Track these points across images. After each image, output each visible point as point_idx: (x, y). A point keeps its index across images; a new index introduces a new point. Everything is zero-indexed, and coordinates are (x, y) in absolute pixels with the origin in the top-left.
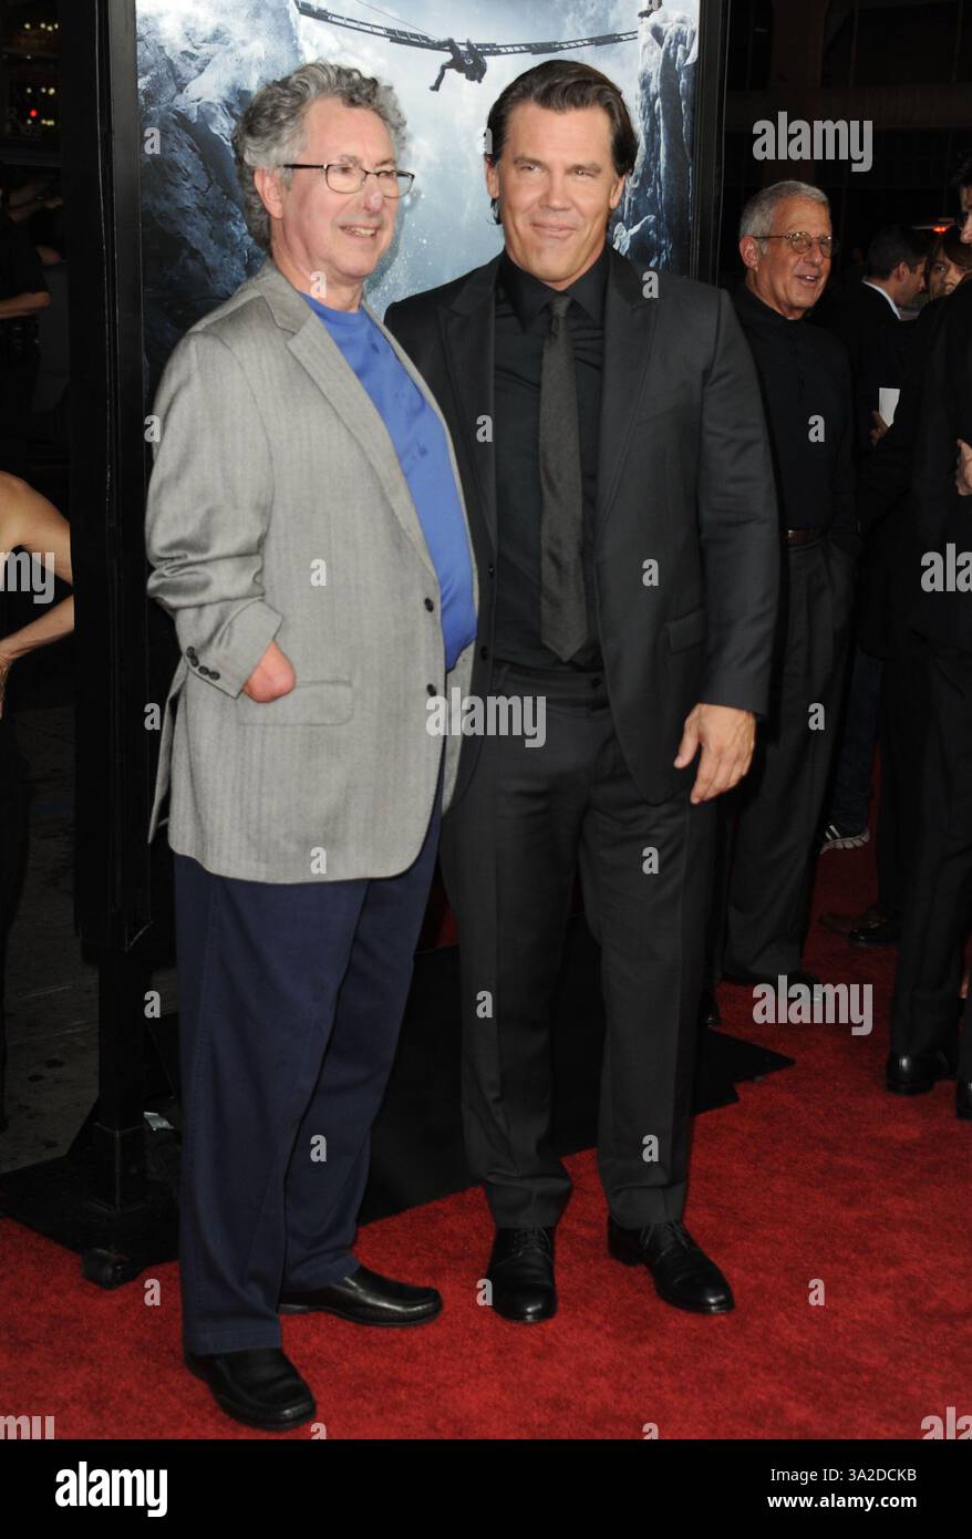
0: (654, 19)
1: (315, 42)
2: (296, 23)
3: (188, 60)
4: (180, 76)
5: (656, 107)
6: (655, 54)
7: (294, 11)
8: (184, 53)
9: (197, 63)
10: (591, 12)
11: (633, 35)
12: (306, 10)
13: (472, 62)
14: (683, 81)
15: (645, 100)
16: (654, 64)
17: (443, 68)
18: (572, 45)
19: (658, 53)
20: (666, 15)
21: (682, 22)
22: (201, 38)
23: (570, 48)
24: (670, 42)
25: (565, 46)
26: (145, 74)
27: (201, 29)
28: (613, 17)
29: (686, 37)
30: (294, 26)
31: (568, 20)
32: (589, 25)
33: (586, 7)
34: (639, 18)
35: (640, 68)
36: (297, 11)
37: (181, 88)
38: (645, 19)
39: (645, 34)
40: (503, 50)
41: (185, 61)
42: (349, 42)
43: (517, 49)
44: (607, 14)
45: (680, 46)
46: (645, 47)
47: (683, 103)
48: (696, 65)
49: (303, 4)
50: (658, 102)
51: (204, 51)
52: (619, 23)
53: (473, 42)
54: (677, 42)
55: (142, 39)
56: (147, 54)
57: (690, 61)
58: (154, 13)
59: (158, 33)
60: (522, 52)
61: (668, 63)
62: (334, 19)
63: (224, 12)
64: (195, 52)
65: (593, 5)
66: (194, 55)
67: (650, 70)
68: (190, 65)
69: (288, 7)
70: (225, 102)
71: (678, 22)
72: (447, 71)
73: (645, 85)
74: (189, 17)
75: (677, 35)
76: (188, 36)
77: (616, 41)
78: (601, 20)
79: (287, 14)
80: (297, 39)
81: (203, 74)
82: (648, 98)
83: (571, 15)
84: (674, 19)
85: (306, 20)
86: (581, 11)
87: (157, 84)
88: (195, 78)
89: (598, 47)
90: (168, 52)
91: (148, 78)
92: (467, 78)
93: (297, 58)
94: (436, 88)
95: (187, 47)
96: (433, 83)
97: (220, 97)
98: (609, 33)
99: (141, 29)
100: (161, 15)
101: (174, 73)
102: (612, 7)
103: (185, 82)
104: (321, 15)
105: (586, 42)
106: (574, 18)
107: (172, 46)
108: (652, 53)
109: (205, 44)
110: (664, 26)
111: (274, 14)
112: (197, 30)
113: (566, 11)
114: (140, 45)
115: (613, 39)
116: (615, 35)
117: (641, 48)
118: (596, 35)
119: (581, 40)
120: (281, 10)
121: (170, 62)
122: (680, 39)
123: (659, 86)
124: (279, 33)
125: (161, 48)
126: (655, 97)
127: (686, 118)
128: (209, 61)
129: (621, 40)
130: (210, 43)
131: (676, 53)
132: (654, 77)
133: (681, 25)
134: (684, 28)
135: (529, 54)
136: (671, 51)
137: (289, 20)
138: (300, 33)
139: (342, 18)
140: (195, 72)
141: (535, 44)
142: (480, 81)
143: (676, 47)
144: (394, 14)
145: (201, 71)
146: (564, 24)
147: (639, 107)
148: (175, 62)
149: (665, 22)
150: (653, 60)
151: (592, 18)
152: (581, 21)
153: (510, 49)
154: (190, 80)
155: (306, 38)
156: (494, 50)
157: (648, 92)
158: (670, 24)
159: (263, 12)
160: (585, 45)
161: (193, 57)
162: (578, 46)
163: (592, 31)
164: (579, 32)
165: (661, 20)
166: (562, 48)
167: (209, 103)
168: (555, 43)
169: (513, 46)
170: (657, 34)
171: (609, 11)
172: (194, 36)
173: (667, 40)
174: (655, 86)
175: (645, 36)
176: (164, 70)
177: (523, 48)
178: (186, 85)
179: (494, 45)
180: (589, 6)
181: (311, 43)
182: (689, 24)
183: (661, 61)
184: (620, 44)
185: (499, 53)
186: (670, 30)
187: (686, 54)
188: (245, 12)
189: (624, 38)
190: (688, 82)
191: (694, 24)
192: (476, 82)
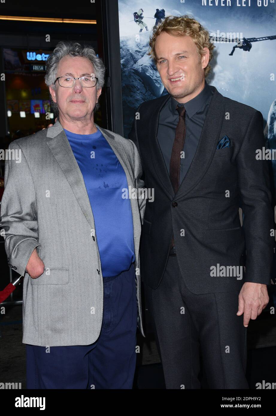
3: (138, 53)
4: (135, 58)
8: (137, 51)
9: (141, 54)
13: (245, 45)
17: (234, 48)
22: (143, 46)
26: (123, 58)
27: (142, 43)
37: (135, 62)
40: (258, 40)
41: (136, 53)
43: (264, 39)
51: (143, 50)
53: (246, 38)
55: (121, 48)
56: (123, 52)
58: (125, 39)
59: (127, 46)
60: (266, 39)
64: (140, 50)
66: (140, 51)
68: (138, 55)
70: (151, 65)
72: (236, 49)
74: (138, 40)
76: (138, 46)
81: (143, 57)
87: (127, 61)
88: (140, 58)
90: (130, 51)
91: (124, 60)
92: (244, 50)
94: (231, 54)
95: (138, 49)
96: (230, 53)
97: (149, 64)
99: (121, 45)
101: (133, 57)
103: (137, 60)
107: (132, 49)
109: (144, 48)
112: (141, 43)
114: (121, 50)
121: (131, 54)
125: (128, 50)
128: (145, 53)
130: (145, 47)
135: (270, 40)
140: (140, 57)
141: (272, 36)
142: (249, 51)
145: (142, 56)
148: (133, 54)
153: (261, 39)
154: (139, 59)
156: (255, 40)
161: (139, 52)
167: (146, 66)
169: (262, 38)
172: (140, 46)
176: (129, 57)
177: (267, 38)
178: (137, 61)
179: (255, 38)
185: (257, 41)
192: (248, 51)
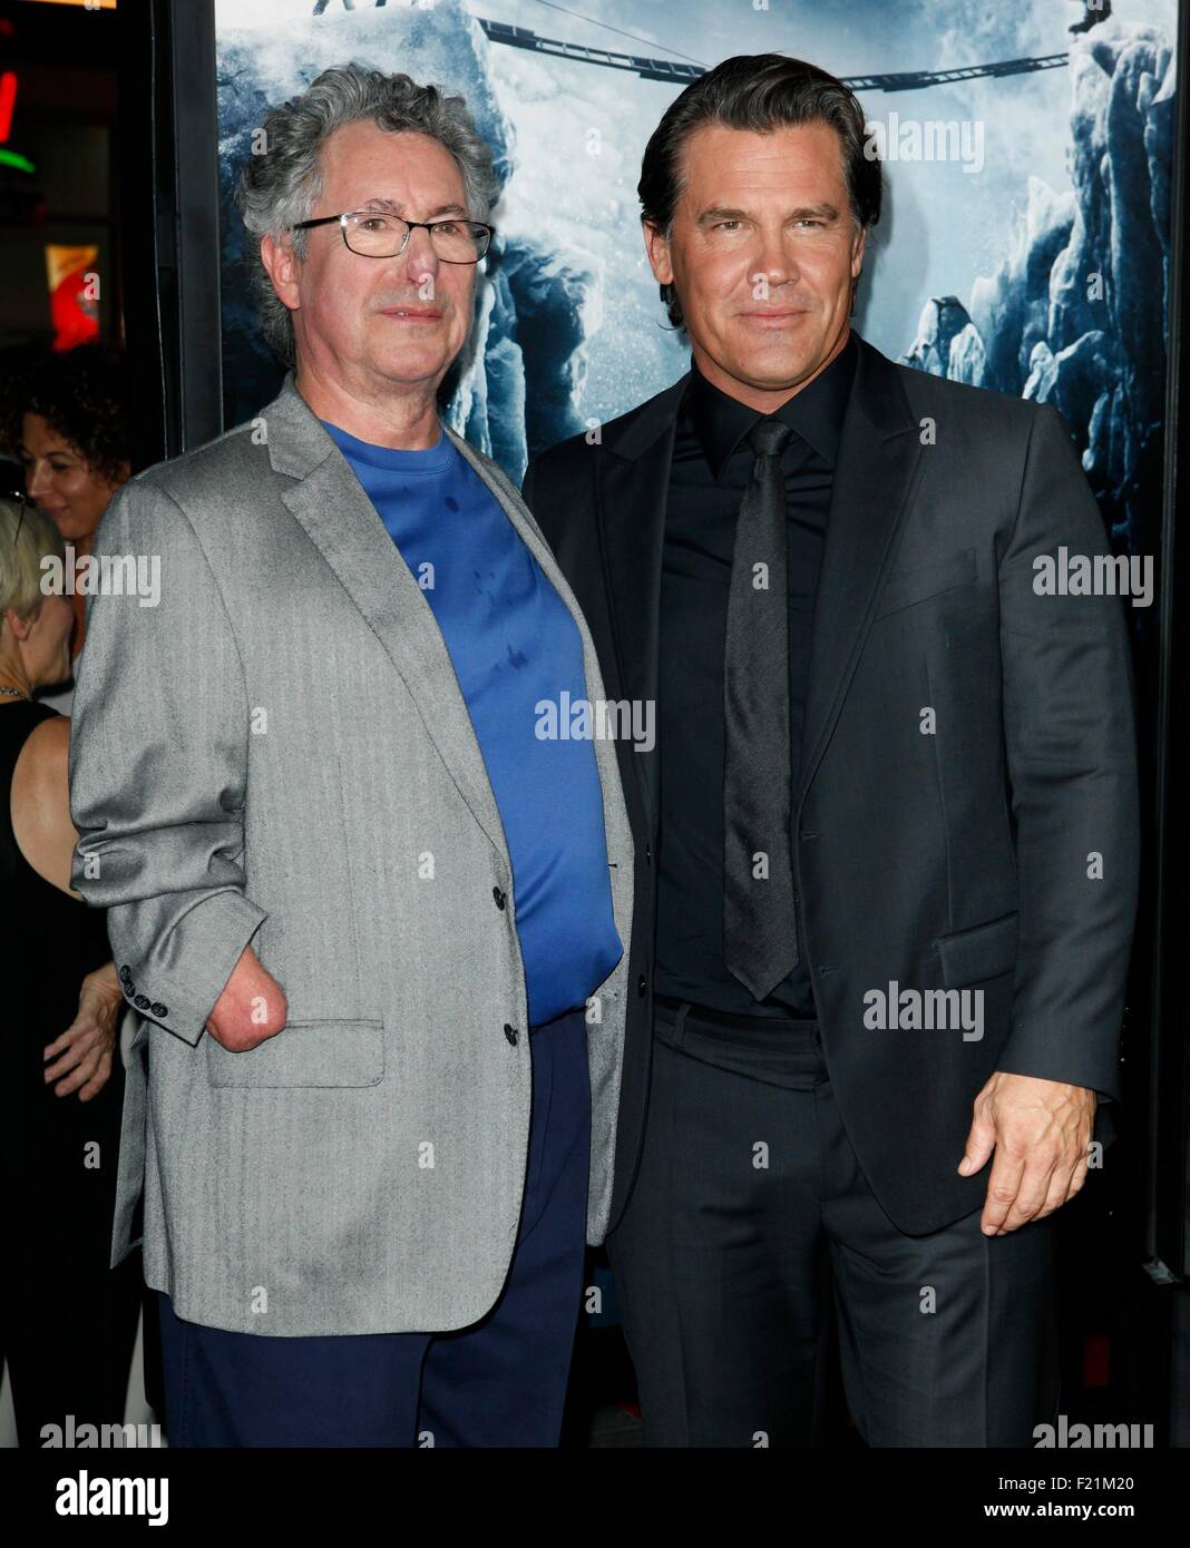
0: (1099, 33)
1: (514, 79)
2: (482, 52)
5: (1103, 167)
6: (1100, 87)
7: (479, 36)
10: (986, 26)
11: (1061, 60)
12: (499, 33)
14: (1150, 126)
15: (1082, 156)
16: (1100, 102)
18: (955, 76)
19: (1105, 86)
20: (1118, 28)
21: (1148, 38)
23: (950, 80)
24: (1126, 70)
25: (941, 78)
28: (1024, 34)
29: (1154, 61)
30: (479, 58)
31: (946, 39)
32: (982, 47)
33: (976, 20)
34: (1072, 35)
35: (1073, 109)
36: (485, 36)
38: (1081, 35)
39: (1081, 56)
42: (570, 80)
44: (1013, 29)
45: (1145, 76)
46: (1081, 77)
47: (1151, 161)
48: (1172, 103)
49: (494, 25)
50: (1106, 160)
52: (1036, 42)
54: (1139, 69)
57: (1161, 97)
61: (1123, 101)
62: (547, 46)
63: (363, 39)
65: (989, 17)
67: (1091, 111)
69: (469, 30)
71: (1139, 38)
73: (1082, 133)
74: (306, 49)
75: (1138, 58)
77: (1031, 69)
78: (1006, 39)
79: (467, 41)
80: (484, 76)
82: (1088, 154)
83: (951, 33)
84: (1133, 35)
85: (498, 48)
86: (969, 26)
89: (999, 79)
93: (485, 104)
98: (1020, 56)
100: (259, 47)
102: (1023, 19)
104: (523, 40)
105: (978, 72)
106: (956, 37)
108: (1094, 85)
110: (1116, 46)
111: (447, 40)
113: (941, 24)
115: (1026, 66)
116: (1029, 60)
117: (1074, 79)
118: (995, 60)
119: (970, 69)
120: (457, 34)
122: (1143, 63)
123: (1107, 136)
124: (454, 69)
126: (1101, 152)
127: (1156, 182)
129: (1040, 68)
131: (1136, 86)
132: (1098, 120)
133: (1144, 43)
134: (1151, 48)
135: (879, 92)
136: (1129, 83)
137: (471, 49)
138: (490, 68)
139: (560, 44)
143: (1136, 77)
144: (648, 37)
146: (940, 47)
147: (1072, 168)
149: (1116, 38)
150: (1096, 96)
151: (987, 35)
152: (970, 40)
155: (499, 75)
157: (1087, 144)
158: (1126, 42)
159: (427, 39)
160: (976, 76)
162: (963, 78)
163: (988, 55)
164: (965, 58)
165: (1111, 35)
166: (936, 82)
168: (925, 74)
170: (1103, 57)
171: (1018, 24)
173: (1120, 66)
174: (1100, 135)
175: (1082, 60)
177: (869, 83)
180: (983, 19)
181: (507, 82)
182: (1160, 43)
183: (1110, 98)
184: (1039, 73)
186: (1125, 50)
187: (1156, 86)
188: (398, 39)
189: (1044, 64)
190: (1159, 128)
191: (1169, 39)
